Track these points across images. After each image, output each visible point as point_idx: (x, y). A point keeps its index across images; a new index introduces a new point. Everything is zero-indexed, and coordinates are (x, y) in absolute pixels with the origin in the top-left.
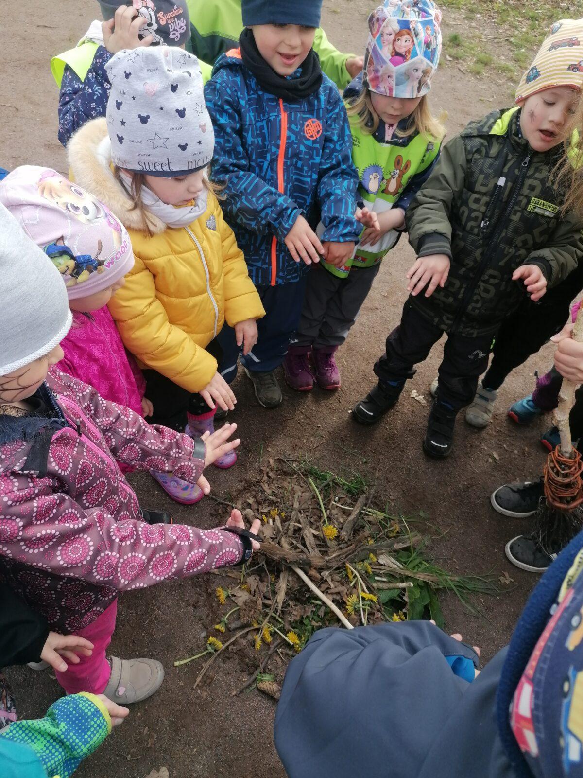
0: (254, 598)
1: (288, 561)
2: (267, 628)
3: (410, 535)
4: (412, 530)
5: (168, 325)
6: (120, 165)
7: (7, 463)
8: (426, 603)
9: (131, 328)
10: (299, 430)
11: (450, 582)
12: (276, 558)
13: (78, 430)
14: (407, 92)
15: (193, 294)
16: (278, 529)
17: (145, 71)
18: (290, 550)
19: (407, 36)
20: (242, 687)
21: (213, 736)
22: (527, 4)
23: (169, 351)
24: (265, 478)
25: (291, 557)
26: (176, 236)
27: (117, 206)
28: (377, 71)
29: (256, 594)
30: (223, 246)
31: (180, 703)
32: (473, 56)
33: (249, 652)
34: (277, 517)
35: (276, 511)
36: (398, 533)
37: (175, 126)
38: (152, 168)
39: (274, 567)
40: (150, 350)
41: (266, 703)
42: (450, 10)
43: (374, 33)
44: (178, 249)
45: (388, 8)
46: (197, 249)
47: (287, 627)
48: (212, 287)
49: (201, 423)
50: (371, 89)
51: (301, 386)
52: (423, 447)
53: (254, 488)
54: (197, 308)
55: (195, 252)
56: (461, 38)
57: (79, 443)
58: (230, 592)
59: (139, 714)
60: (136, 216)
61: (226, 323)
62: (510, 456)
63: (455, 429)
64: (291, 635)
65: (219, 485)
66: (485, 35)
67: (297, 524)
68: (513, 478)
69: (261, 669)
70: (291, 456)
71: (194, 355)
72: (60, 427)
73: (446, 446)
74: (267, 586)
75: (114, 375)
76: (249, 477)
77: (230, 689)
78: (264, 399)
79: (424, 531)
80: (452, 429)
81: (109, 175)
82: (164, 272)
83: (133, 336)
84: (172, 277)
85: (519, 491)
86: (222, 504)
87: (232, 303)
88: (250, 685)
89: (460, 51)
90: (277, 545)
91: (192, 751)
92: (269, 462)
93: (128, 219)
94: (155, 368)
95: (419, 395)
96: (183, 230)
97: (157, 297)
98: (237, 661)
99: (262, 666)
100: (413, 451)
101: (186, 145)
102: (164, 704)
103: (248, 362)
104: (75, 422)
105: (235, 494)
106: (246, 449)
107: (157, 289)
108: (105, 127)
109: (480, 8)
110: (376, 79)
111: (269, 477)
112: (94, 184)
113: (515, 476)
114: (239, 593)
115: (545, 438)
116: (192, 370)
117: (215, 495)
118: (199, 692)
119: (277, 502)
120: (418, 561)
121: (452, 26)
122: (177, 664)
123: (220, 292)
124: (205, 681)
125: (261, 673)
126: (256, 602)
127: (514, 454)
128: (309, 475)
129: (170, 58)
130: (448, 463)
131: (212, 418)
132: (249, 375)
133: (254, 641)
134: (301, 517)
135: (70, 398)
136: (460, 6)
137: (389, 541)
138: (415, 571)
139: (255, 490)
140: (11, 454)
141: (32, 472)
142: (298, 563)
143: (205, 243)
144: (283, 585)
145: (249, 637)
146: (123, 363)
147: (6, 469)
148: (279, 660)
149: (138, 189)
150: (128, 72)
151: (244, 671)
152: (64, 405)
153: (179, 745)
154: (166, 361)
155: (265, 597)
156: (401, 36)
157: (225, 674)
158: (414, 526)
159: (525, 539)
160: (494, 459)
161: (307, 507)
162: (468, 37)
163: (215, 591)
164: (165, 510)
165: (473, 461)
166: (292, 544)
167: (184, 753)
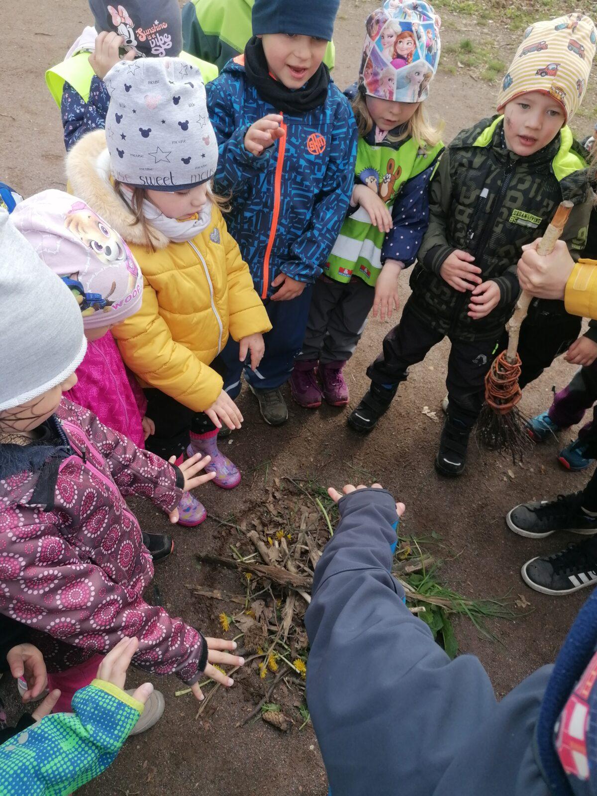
0: (259, 625)
1: (295, 585)
2: (272, 656)
3: (422, 557)
4: (424, 552)
5: (171, 342)
6: (121, 180)
7: (13, 495)
8: (439, 629)
9: (134, 346)
10: (307, 448)
11: (464, 606)
12: (282, 582)
13: (84, 458)
14: (407, 96)
15: (197, 310)
16: (285, 551)
17: (146, 83)
18: (297, 573)
19: (409, 39)
20: (247, 718)
21: (216, 769)
22: (540, 9)
23: (172, 370)
24: (271, 499)
25: (298, 581)
26: (180, 250)
27: (118, 221)
28: (375, 74)
29: (261, 621)
30: (227, 259)
31: (181, 734)
32: (486, 62)
33: (255, 681)
34: (283, 540)
35: (282, 533)
36: (409, 555)
37: (178, 139)
38: (154, 183)
39: (280, 591)
40: (153, 369)
41: (272, 734)
42: (461, 15)
43: (373, 35)
44: (182, 263)
45: (389, 10)
46: (201, 263)
47: (294, 654)
48: (216, 301)
49: (203, 442)
50: (368, 93)
51: (309, 403)
52: (435, 465)
53: (259, 509)
54: (201, 325)
55: (199, 266)
56: (473, 45)
57: (84, 471)
58: (234, 618)
59: (138, 747)
60: (138, 230)
61: (230, 337)
62: (526, 474)
63: (469, 446)
64: (297, 662)
65: (223, 506)
66: (498, 41)
67: (304, 546)
68: (529, 497)
69: (267, 699)
70: (298, 476)
71: (199, 373)
72: (66, 455)
73: (459, 464)
74: (273, 612)
75: (114, 397)
76: (254, 498)
77: (233, 720)
78: (269, 417)
79: (435, 552)
80: (466, 446)
81: (109, 188)
82: (167, 288)
83: (135, 355)
84: (176, 293)
85: (536, 511)
86: (225, 525)
87: (237, 318)
88: (255, 715)
89: (471, 58)
90: (283, 568)
91: (194, 785)
92: (274, 482)
93: (130, 234)
94: (158, 387)
95: (431, 411)
96: (186, 244)
97: (160, 314)
98: (241, 691)
99: (267, 695)
100: (425, 469)
101: (190, 158)
102: (164, 736)
103: (253, 380)
104: (80, 449)
105: (238, 515)
106: (251, 468)
107: (160, 306)
108: (104, 139)
109: (492, 14)
110: (375, 83)
111: (274, 497)
112: (94, 199)
113: (531, 495)
114: (244, 619)
115: (562, 455)
116: (197, 389)
117: (218, 517)
118: (201, 723)
119: (283, 523)
120: (430, 584)
121: (464, 32)
122: (178, 694)
123: (225, 307)
124: (208, 712)
125: (266, 703)
126: (261, 628)
127: (531, 472)
128: (316, 495)
129: (171, 69)
130: (462, 482)
131: (216, 437)
132: (253, 392)
133: (259, 669)
134: (309, 539)
135: (74, 424)
136: (472, 12)
137: (400, 563)
138: (428, 595)
139: (260, 511)
140: (17, 485)
141: (39, 505)
142: (304, 587)
143: (209, 257)
144: (289, 610)
145: (254, 665)
146: (124, 384)
147: (13, 502)
148: (285, 689)
149: (140, 204)
150: (128, 85)
151: (248, 701)
152: (68, 431)
153: (180, 779)
154: (170, 380)
155: (271, 624)
156: (403, 38)
157: (229, 705)
158: (426, 548)
159: (543, 560)
160: (509, 477)
161: (314, 528)
162: (480, 44)
163: (218, 617)
164: (166, 532)
165: (488, 480)
166: (299, 567)
167: (186, 788)
